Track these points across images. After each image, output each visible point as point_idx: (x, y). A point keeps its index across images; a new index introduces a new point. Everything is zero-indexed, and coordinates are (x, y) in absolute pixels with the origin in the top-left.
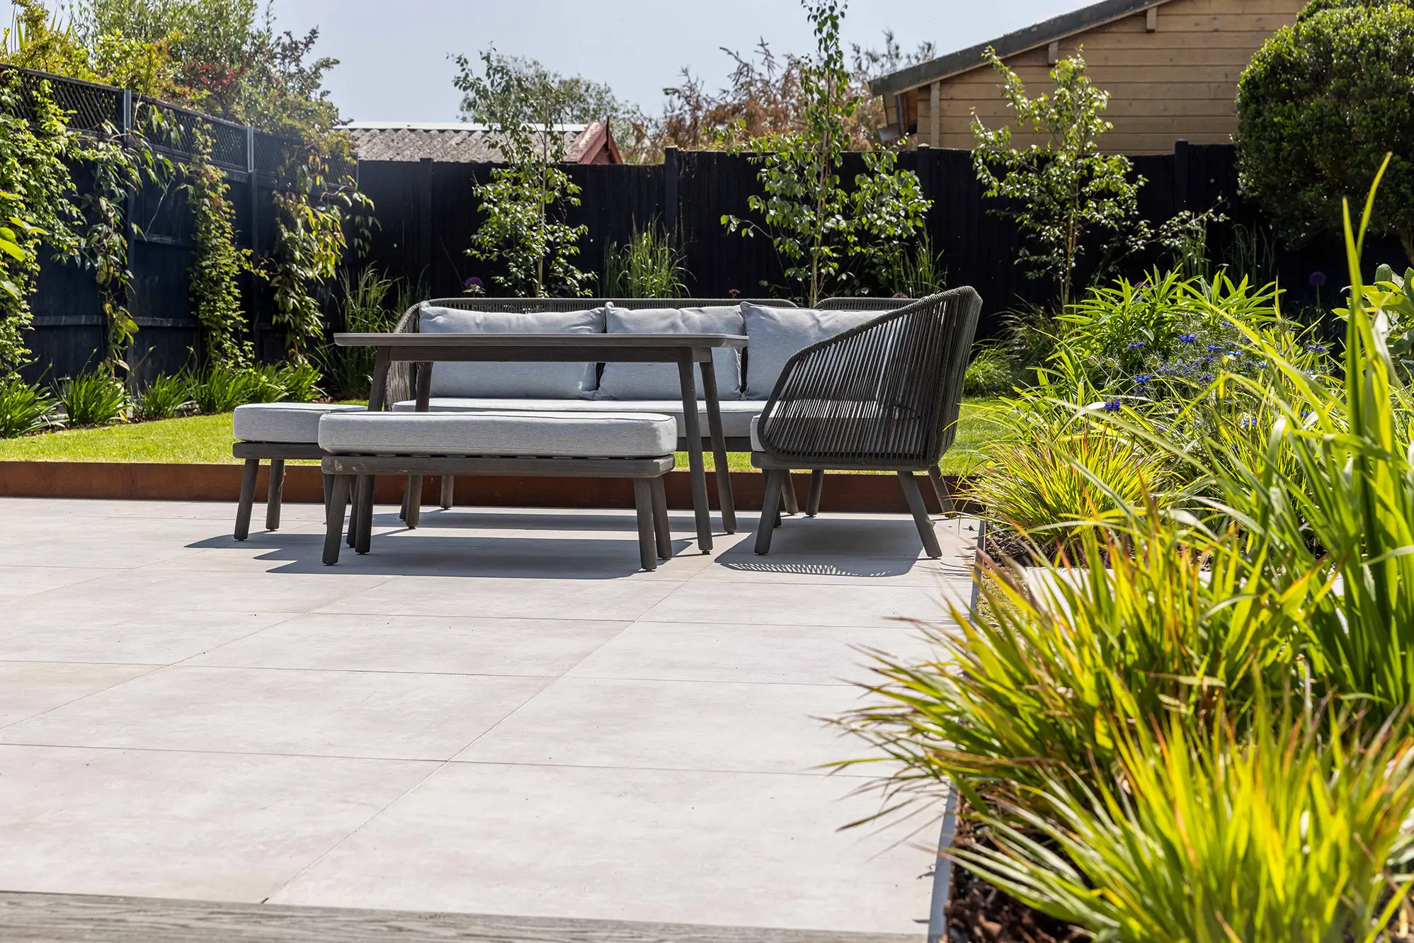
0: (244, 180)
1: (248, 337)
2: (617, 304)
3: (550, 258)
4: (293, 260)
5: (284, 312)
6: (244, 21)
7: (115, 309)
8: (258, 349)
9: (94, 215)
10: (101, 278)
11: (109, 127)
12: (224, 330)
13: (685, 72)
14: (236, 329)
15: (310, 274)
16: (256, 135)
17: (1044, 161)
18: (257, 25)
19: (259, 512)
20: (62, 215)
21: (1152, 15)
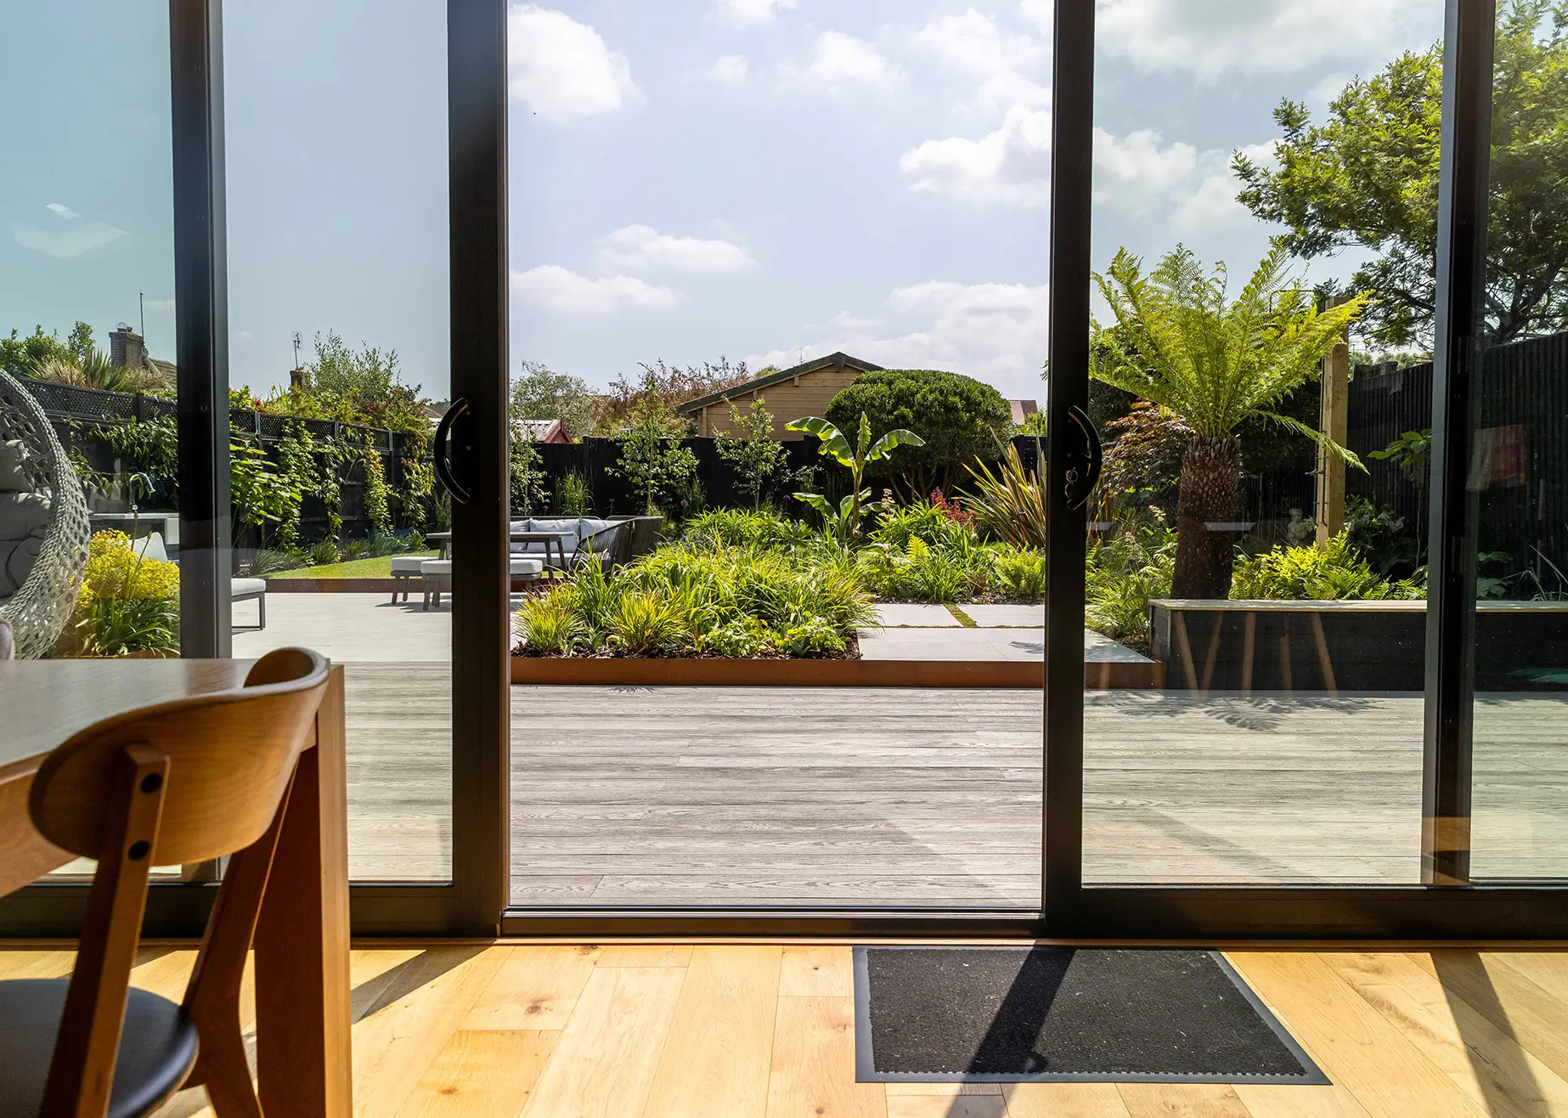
0: (388, 454)
1: (391, 523)
2: (534, 519)
3: (531, 484)
4: (411, 488)
5: (408, 511)
6: (387, 381)
7: (332, 514)
8: (397, 528)
9: (324, 476)
10: (326, 501)
11: (329, 438)
12: (380, 520)
13: (620, 375)
14: (385, 520)
15: (419, 494)
16: (393, 434)
17: (745, 444)
18: (393, 383)
19: (400, 596)
20: (310, 477)
21: (796, 379)
